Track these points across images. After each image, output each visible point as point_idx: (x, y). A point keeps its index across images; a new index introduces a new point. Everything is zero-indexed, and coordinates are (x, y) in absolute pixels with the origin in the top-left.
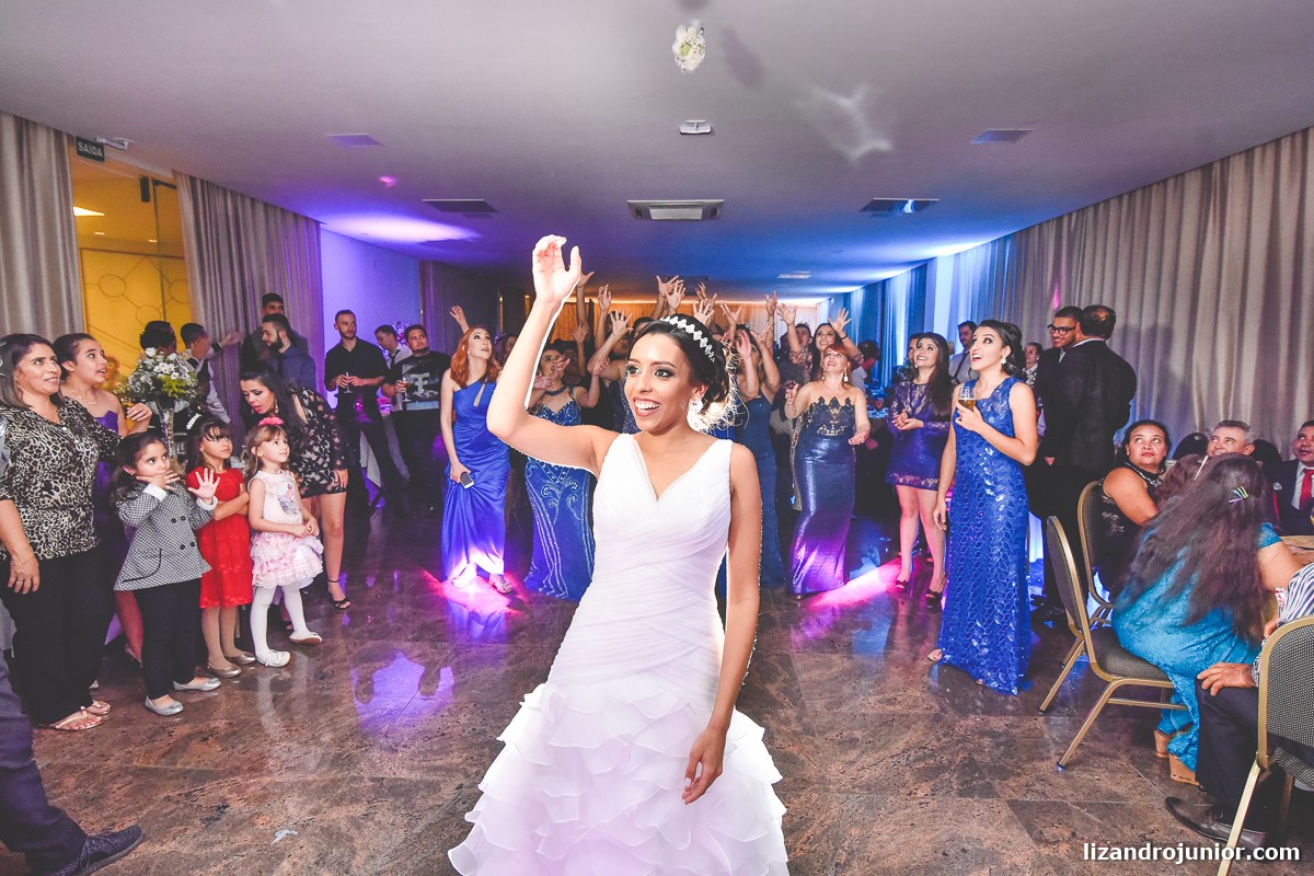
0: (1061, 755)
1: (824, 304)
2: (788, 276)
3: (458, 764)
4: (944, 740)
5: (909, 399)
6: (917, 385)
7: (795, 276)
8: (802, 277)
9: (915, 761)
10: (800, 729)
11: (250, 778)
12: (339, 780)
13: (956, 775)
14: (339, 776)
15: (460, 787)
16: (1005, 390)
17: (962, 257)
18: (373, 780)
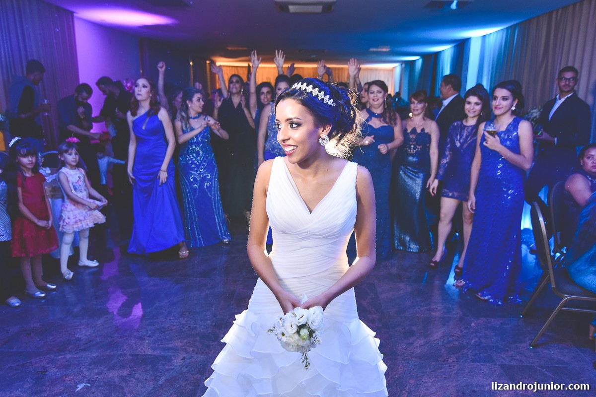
0: (533, 340)
1: (397, 67)
2: (375, 50)
3: (181, 346)
4: (465, 331)
5: (459, 137)
6: (465, 126)
7: (379, 50)
8: (384, 50)
9: (447, 343)
10: (380, 325)
11: (59, 355)
12: (112, 356)
13: (470, 351)
14: (112, 353)
15: (184, 358)
16: (515, 125)
17: (487, 38)
18: (132, 355)
